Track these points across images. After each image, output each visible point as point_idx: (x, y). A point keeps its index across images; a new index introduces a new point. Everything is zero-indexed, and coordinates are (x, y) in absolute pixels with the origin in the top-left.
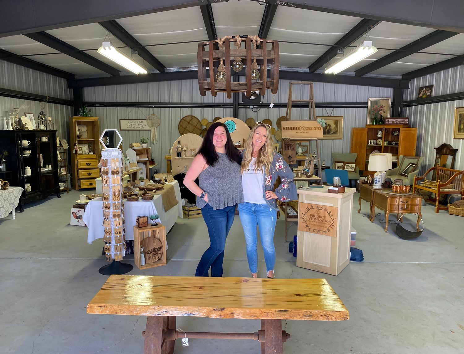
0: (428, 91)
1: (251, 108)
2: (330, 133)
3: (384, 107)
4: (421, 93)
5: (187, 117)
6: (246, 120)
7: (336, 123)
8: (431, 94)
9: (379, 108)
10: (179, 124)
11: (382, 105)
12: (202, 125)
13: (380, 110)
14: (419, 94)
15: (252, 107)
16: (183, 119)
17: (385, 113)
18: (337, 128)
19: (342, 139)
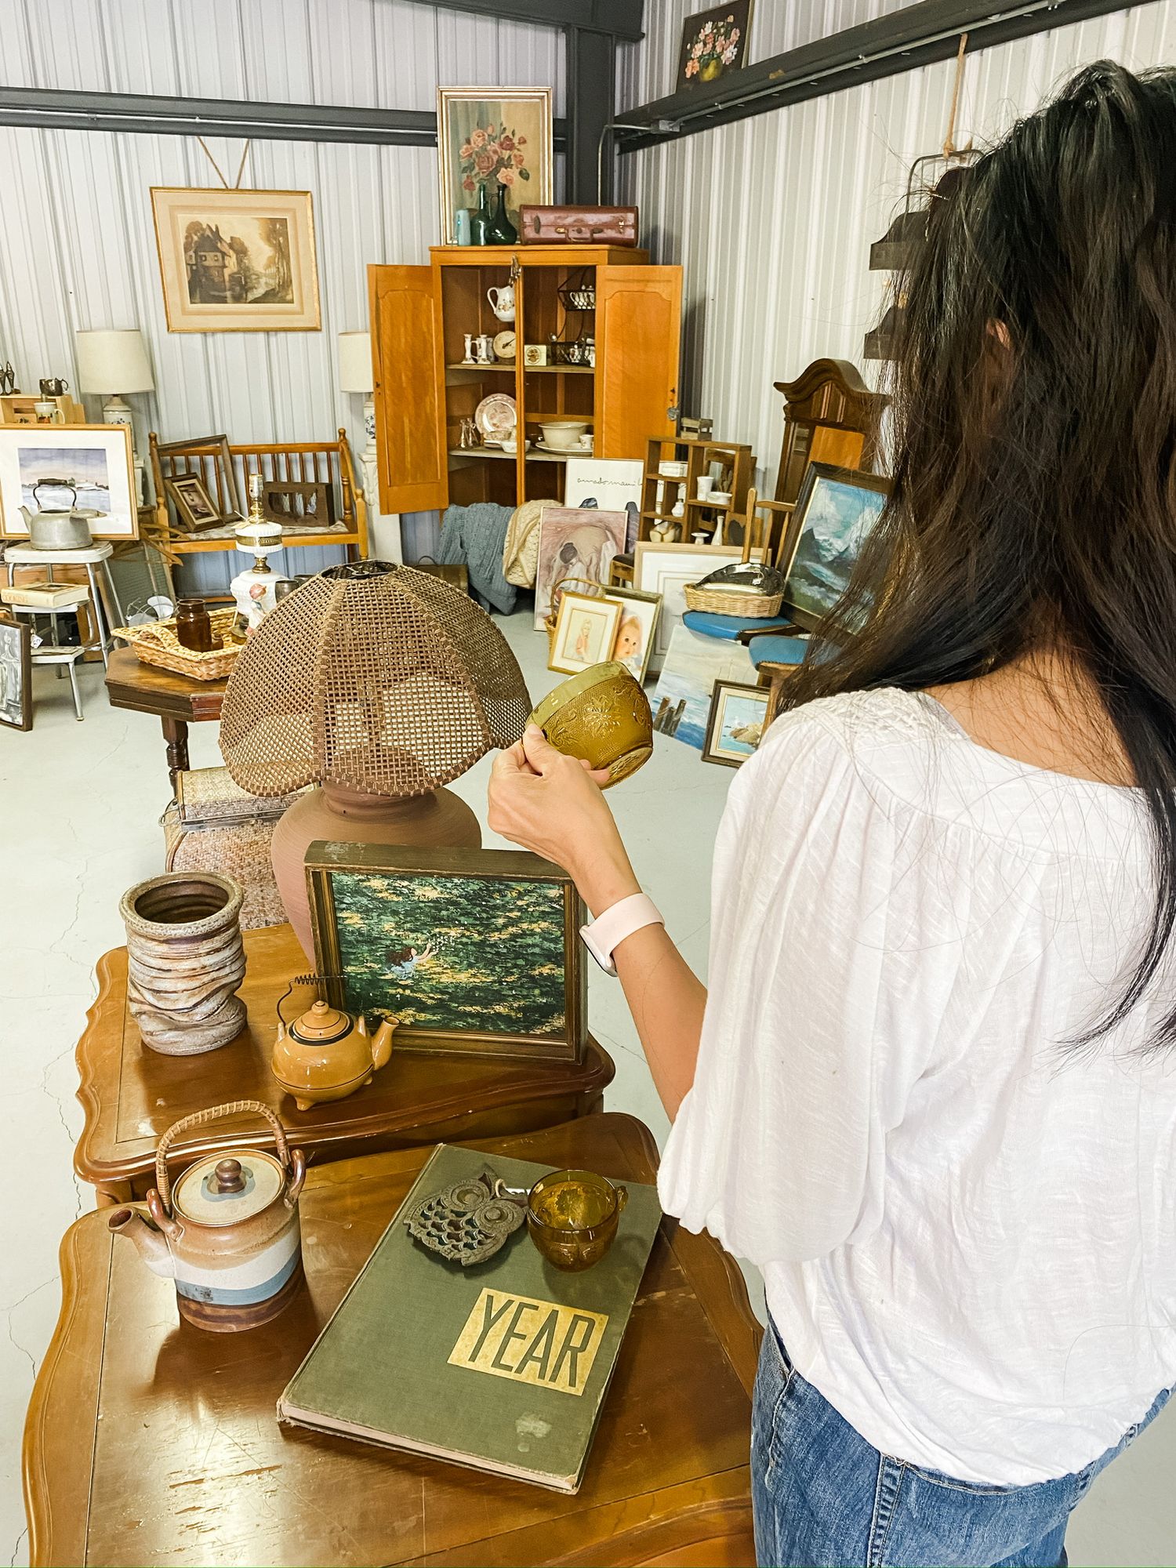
0: (727, 35)
3: (523, 141)
4: (690, 52)
7: (276, 232)
8: (739, 56)
9: (495, 146)
11: (508, 133)
13: (502, 163)
14: (684, 57)
17: (527, 178)
18: (283, 266)
19: (320, 330)
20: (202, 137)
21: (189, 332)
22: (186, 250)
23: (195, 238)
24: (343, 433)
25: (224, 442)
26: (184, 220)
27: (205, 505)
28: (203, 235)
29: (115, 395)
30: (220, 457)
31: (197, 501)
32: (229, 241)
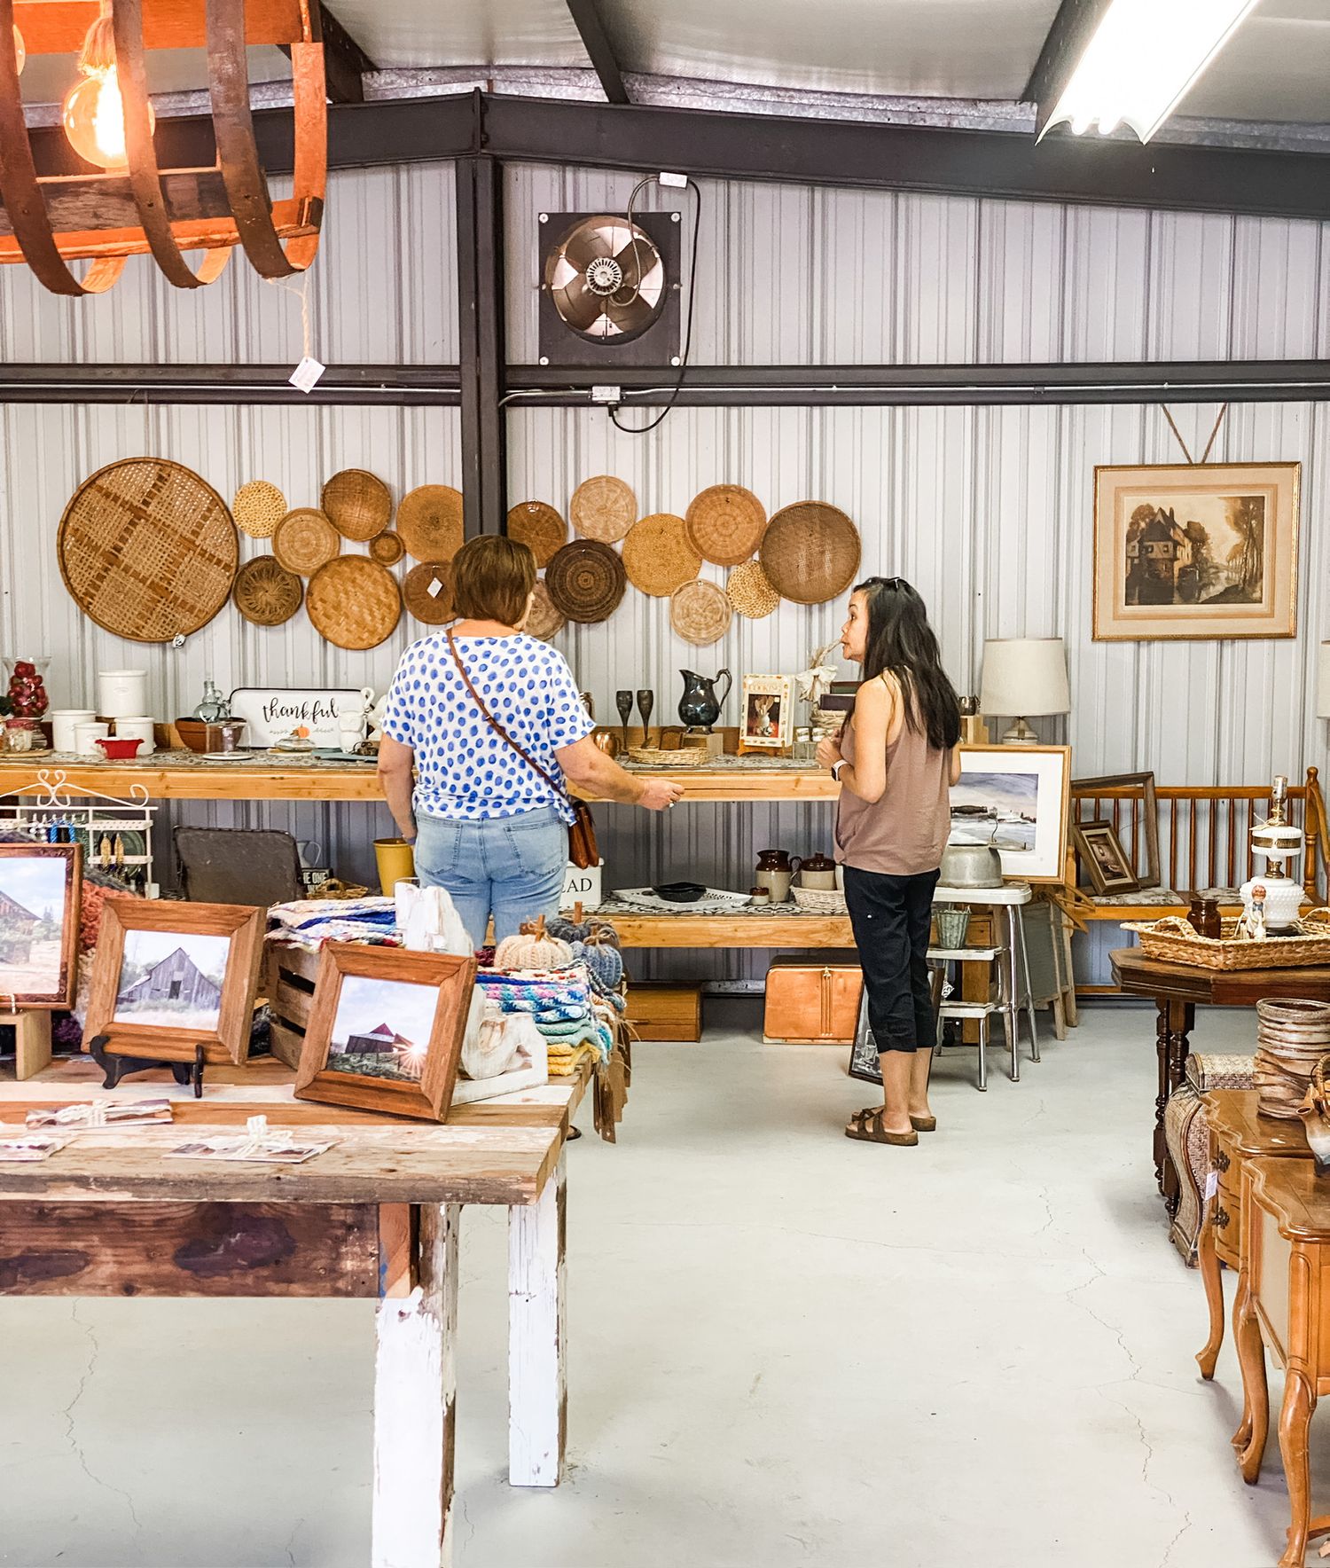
1: (605, 404)
2: (1204, 596)
5: (123, 472)
6: (571, 490)
7: (1249, 515)
10: (65, 522)
12: (236, 534)
15: (612, 394)
16: (91, 483)
18: (1252, 556)
19: (1294, 637)
20: (1166, 405)
21: (1120, 640)
22: (1129, 541)
23: (1143, 525)
24: (1313, 774)
25: (1150, 782)
26: (1131, 504)
27: (1118, 863)
28: (1152, 521)
29: (1019, 718)
30: (1141, 802)
31: (1108, 856)
32: (1184, 526)
